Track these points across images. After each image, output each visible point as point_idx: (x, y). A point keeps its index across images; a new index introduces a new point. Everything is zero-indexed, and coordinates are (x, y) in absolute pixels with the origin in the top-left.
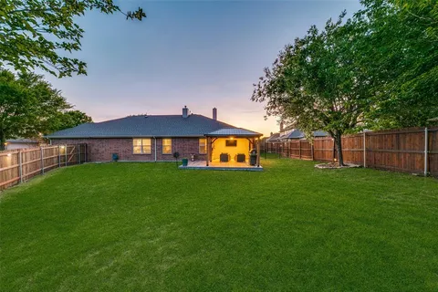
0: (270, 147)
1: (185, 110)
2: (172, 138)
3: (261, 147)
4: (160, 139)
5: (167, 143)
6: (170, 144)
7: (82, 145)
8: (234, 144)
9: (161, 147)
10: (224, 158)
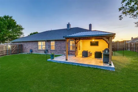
0: (129, 46)
1: (68, 25)
2: (55, 41)
3: (113, 46)
4: (49, 41)
5: (53, 43)
6: (54, 44)
7: (19, 45)
8: (96, 44)
9: (50, 46)
10: (86, 54)
